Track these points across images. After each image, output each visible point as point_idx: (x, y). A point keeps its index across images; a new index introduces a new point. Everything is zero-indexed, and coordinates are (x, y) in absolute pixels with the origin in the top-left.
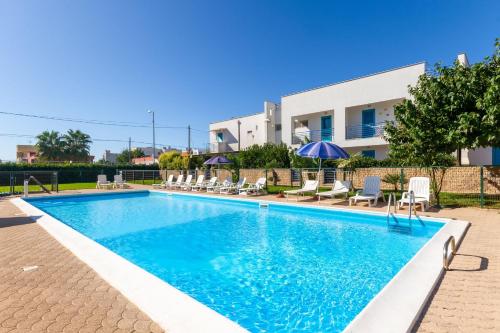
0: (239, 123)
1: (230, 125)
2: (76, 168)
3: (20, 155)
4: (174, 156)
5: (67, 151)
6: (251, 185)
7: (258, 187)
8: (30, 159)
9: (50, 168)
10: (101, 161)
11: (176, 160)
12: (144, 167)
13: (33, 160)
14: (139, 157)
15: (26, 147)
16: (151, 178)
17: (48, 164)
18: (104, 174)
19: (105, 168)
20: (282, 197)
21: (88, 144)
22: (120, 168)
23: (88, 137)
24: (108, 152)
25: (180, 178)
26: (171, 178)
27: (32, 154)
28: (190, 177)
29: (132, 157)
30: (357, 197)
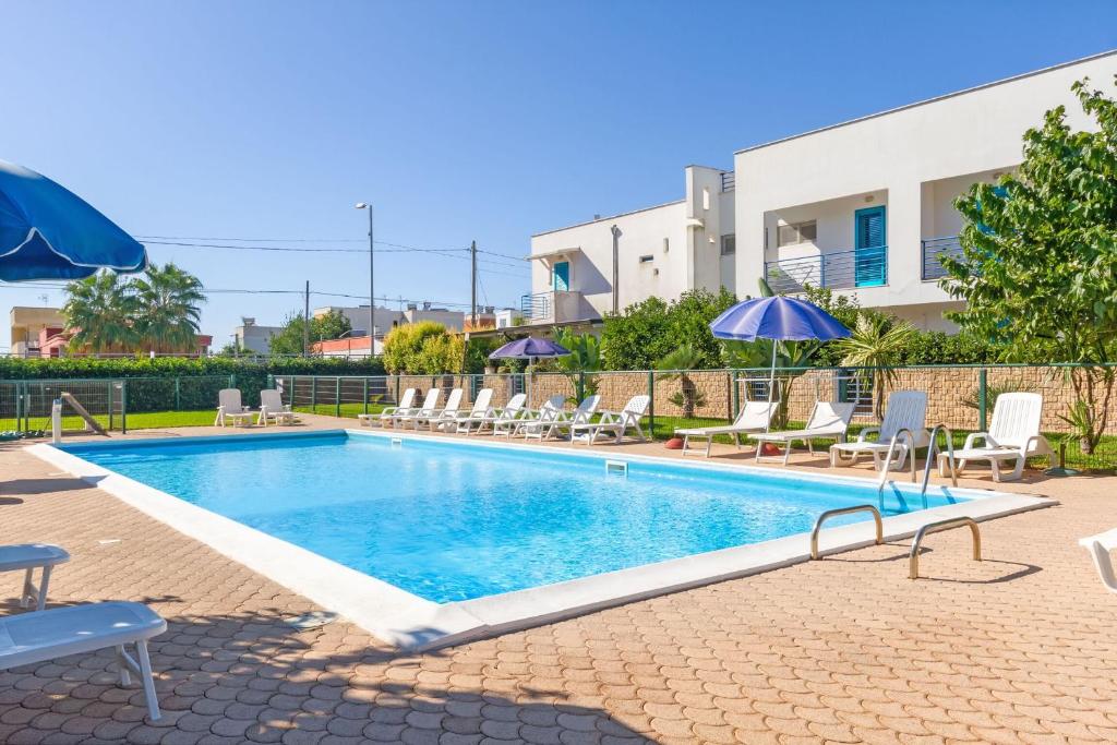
0: (616, 233)
1: (592, 241)
2: (164, 371)
3: (20, 334)
4: (426, 334)
5: (142, 325)
6: (607, 414)
7: (626, 420)
8: (46, 345)
9: (102, 373)
10: (230, 351)
11: (432, 346)
12: (344, 367)
13: (54, 351)
14: (336, 336)
15: (34, 312)
16: (359, 399)
17: (95, 360)
18: (237, 385)
19: (238, 371)
20: (679, 446)
21: (196, 303)
22: (278, 370)
23: (195, 283)
24: (249, 325)
25: (433, 396)
26: (408, 396)
27: (52, 332)
28: (457, 394)
29: (315, 339)
30: (860, 445)
